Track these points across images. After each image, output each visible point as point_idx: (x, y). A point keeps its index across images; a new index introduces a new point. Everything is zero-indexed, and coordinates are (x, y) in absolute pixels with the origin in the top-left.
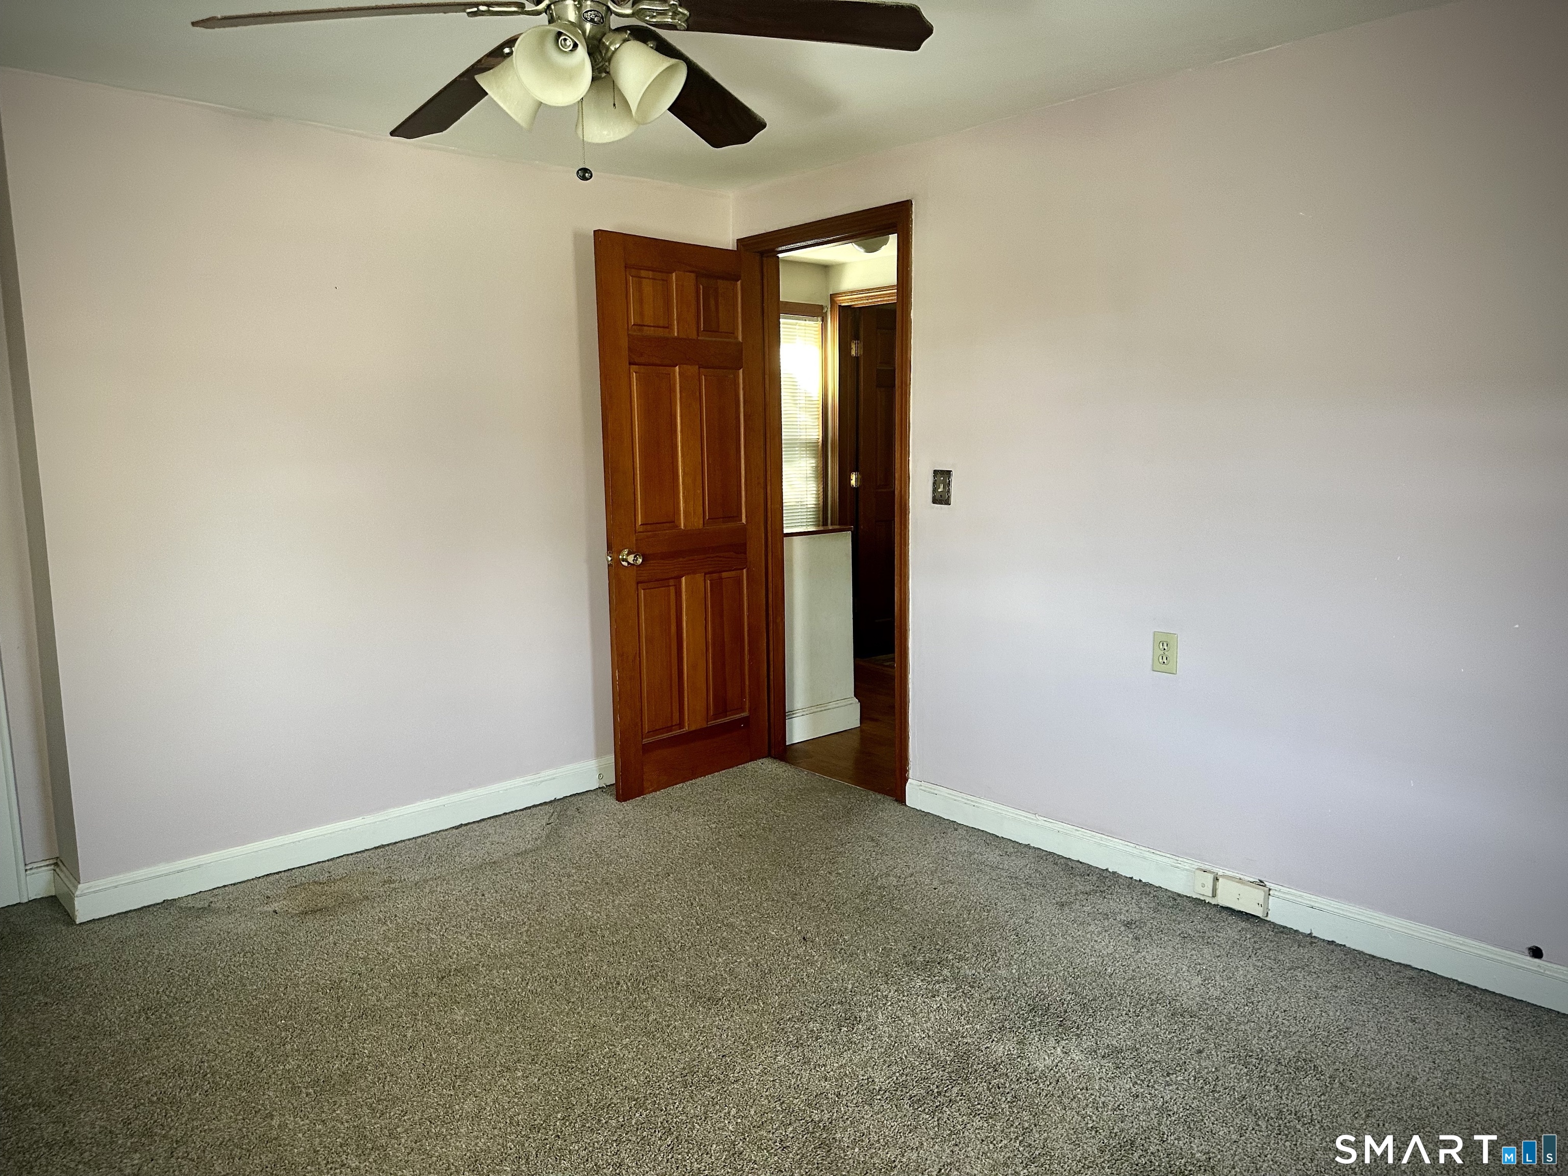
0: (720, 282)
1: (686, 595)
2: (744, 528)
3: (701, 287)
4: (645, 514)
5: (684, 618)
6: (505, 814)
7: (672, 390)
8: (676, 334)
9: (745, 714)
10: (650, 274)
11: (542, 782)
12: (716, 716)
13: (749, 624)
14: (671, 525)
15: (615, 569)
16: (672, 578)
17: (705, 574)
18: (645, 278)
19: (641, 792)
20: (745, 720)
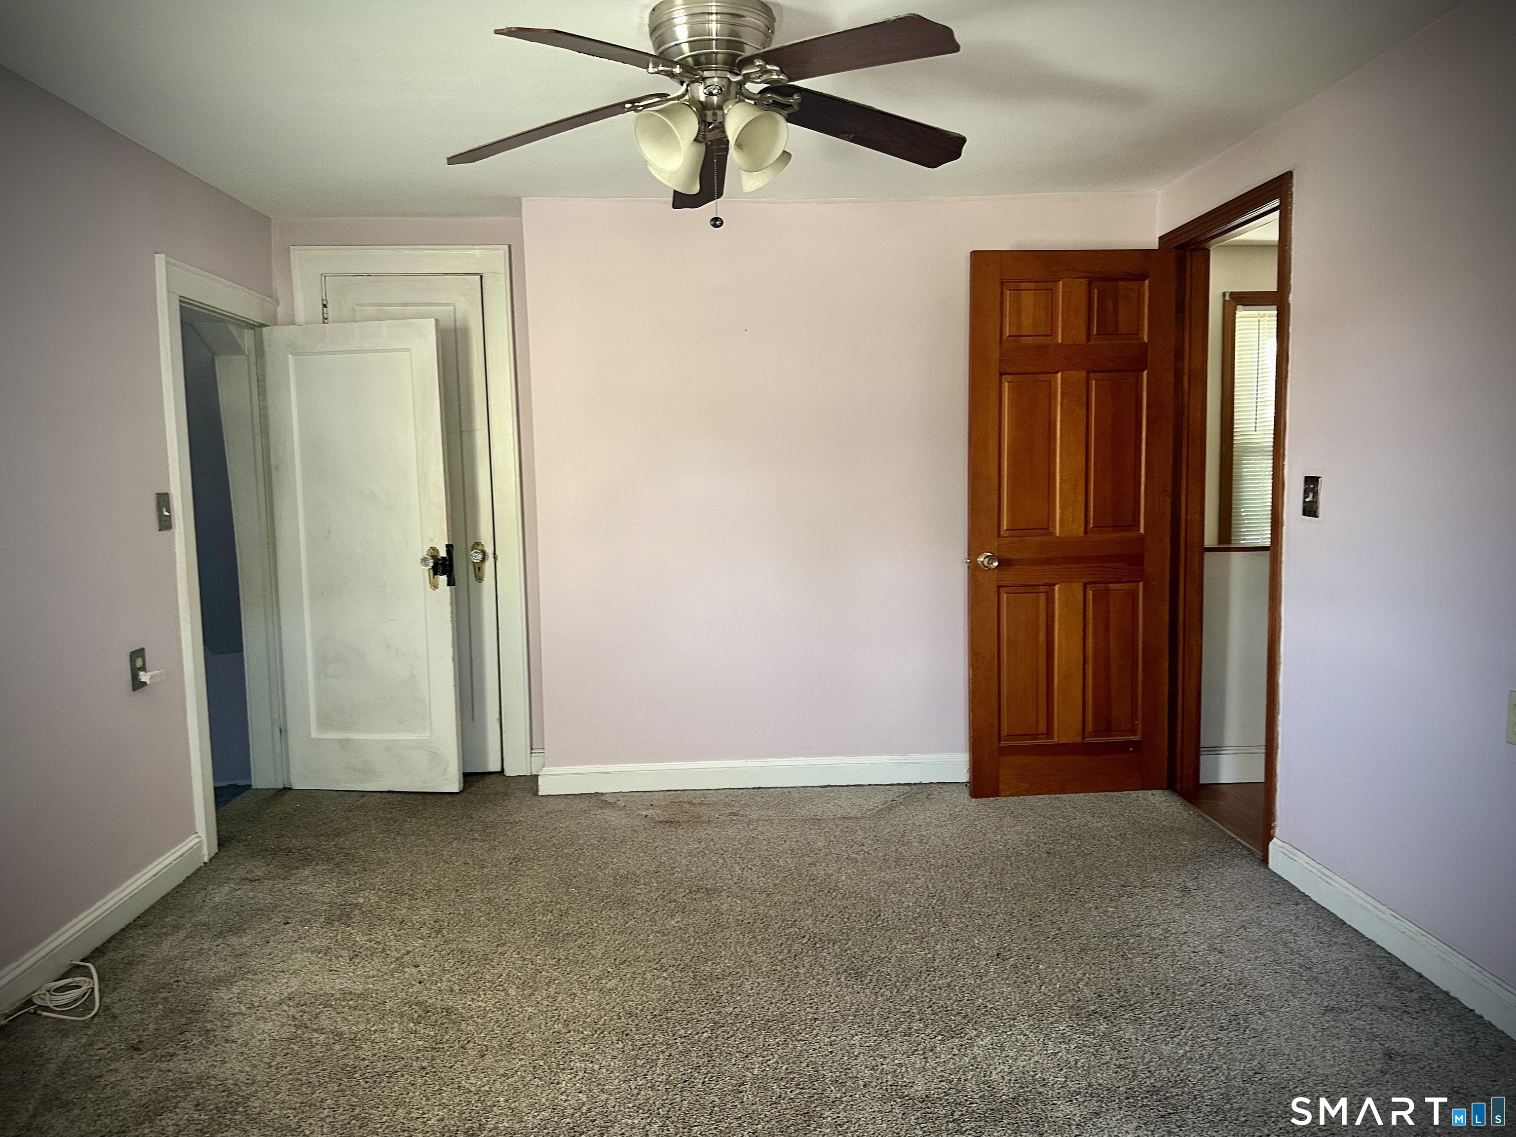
0: (1121, 283)
1: (1059, 603)
2: (1142, 538)
3: (1096, 291)
4: (1011, 520)
5: (1057, 626)
6: (870, 785)
7: (1051, 396)
8: (1060, 341)
9: (1137, 738)
10: (1032, 285)
11: (907, 763)
12: (1095, 733)
13: (1143, 643)
14: (1044, 531)
15: (974, 569)
16: (1042, 585)
17: (1085, 585)
18: (1024, 290)
19: (996, 793)
20: (1137, 745)
